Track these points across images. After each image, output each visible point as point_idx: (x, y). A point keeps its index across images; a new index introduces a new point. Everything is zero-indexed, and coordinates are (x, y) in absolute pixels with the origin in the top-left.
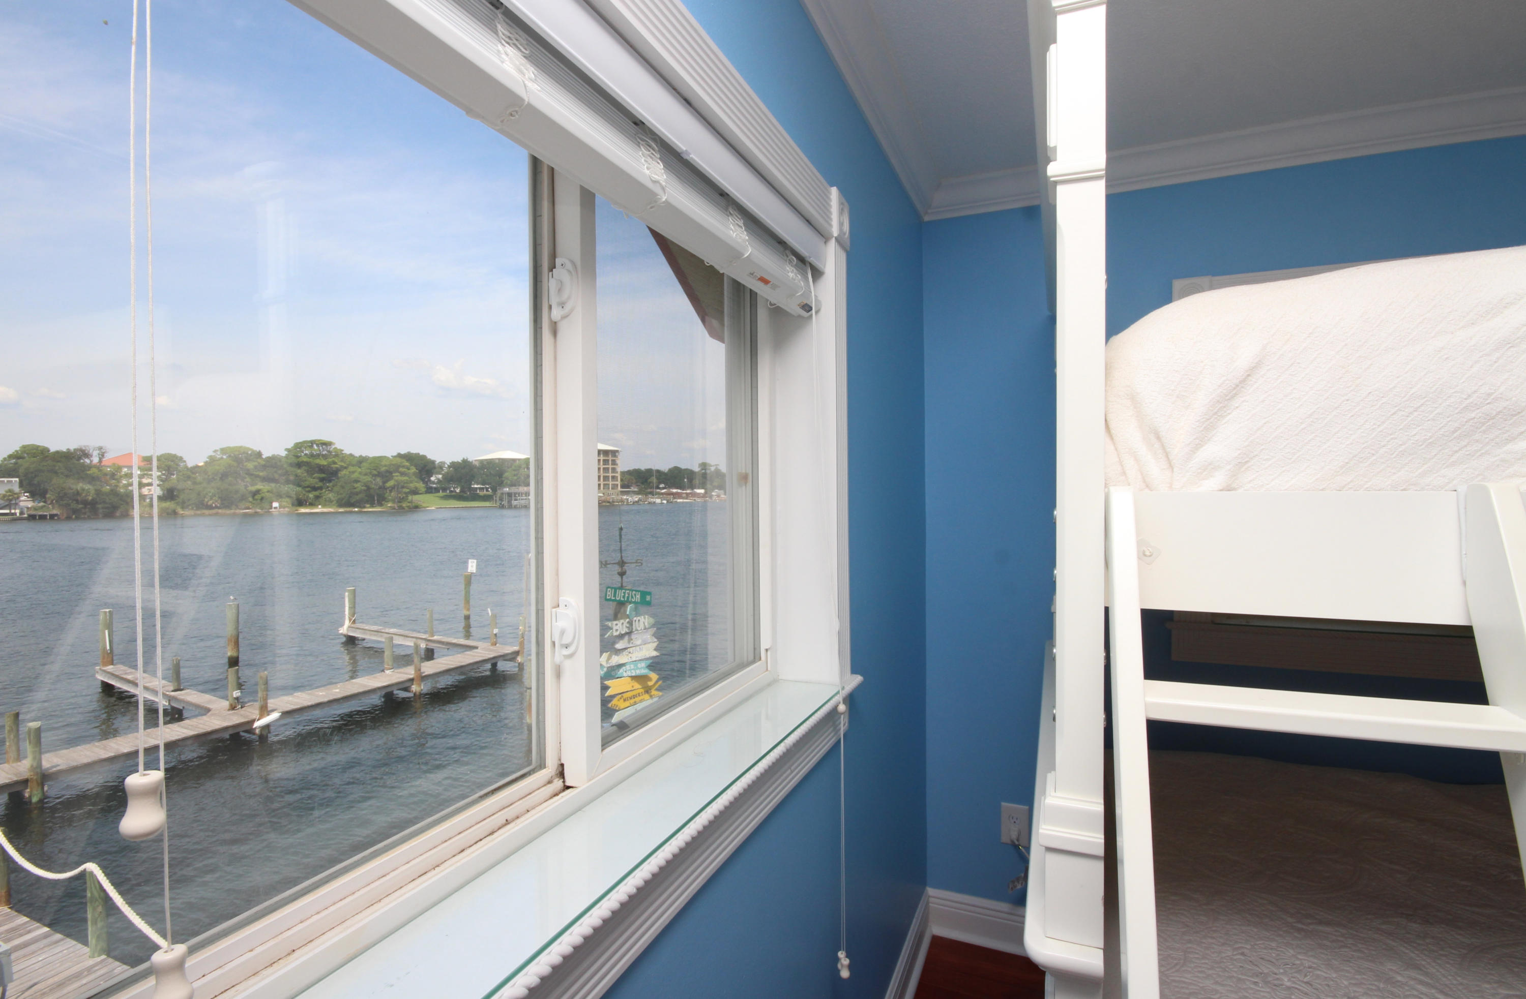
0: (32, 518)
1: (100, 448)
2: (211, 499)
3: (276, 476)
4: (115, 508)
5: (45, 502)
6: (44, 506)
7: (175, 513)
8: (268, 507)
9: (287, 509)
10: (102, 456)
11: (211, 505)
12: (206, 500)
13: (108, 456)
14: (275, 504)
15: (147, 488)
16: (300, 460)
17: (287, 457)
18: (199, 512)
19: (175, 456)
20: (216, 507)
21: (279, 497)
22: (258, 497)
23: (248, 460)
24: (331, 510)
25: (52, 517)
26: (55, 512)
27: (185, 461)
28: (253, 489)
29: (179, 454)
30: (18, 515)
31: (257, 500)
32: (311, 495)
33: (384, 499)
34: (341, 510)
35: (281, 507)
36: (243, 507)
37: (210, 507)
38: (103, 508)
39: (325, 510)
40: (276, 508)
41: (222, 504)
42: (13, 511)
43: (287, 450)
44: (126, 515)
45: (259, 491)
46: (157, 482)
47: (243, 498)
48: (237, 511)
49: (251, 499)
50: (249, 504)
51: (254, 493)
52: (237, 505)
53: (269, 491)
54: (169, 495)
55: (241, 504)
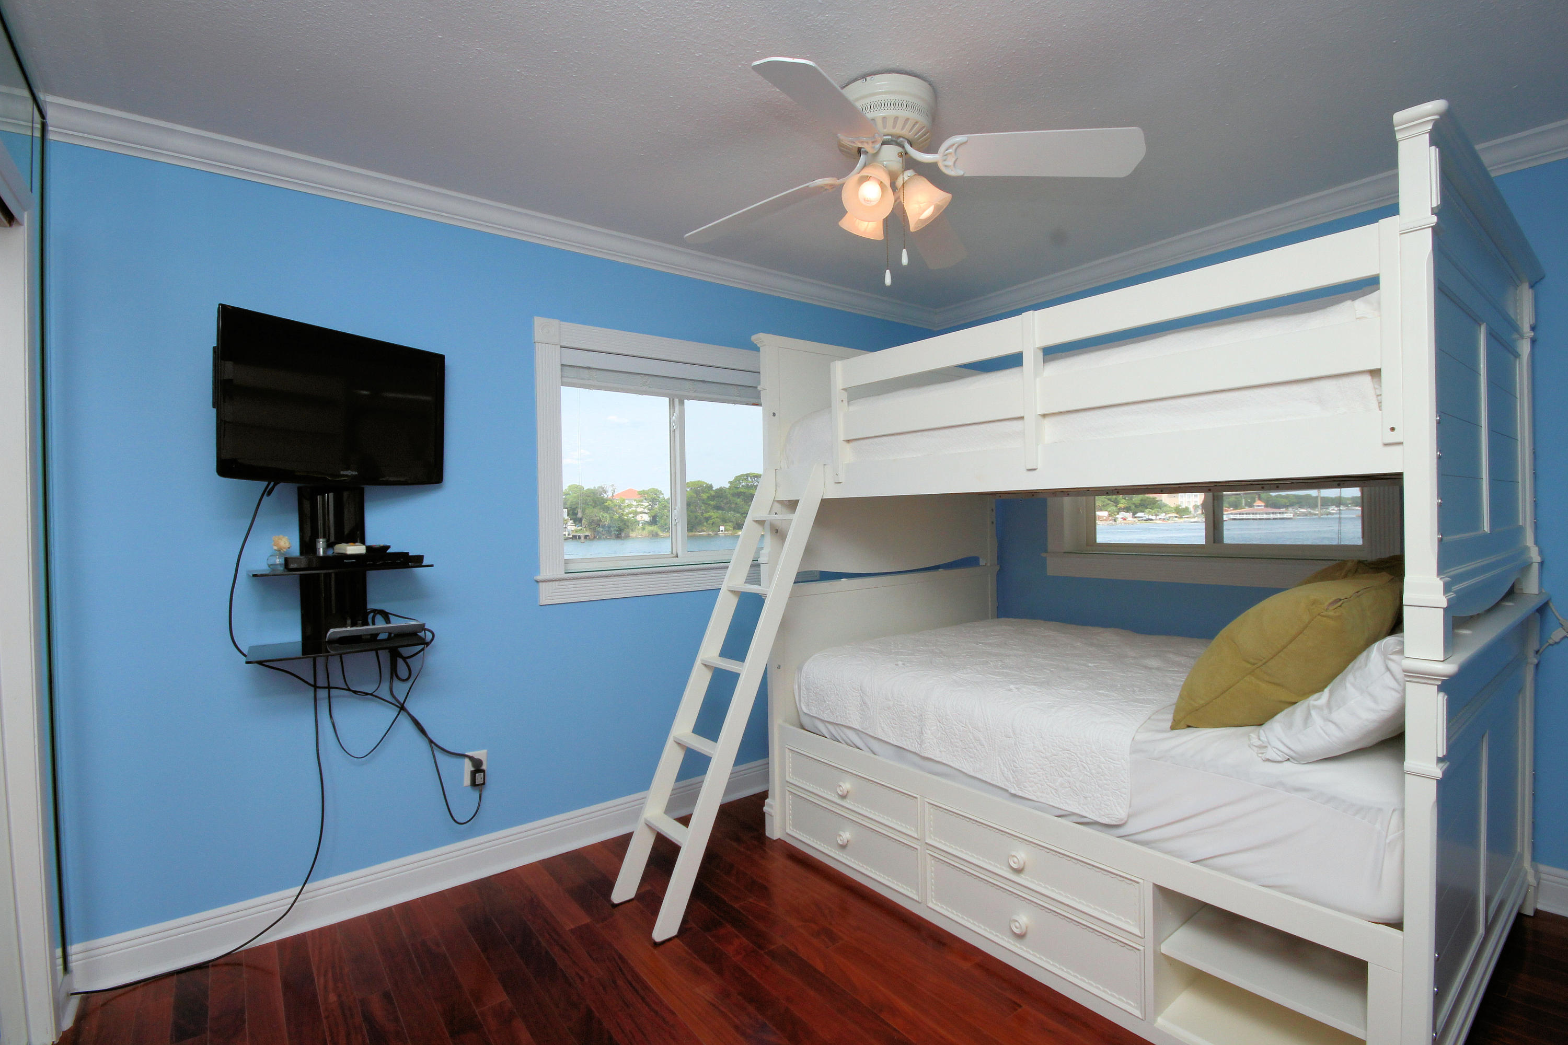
0: (574, 537)
3: (723, 505)
4: (620, 530)
5: (581, 526)
6: (581, 529)
7: (656, 535)
9: (730, 532)
13: (617, 492)
14: (722, 528)
15: (640, 515)
16: (739, 490)
17: (729, 488)
19: (657, 490)
21: (724, 521)
22: (710, 522)
23: (703, 492)
25: (586, 537)
26: (587, 534)
27: (663, 494)
28: (706, 515)
29: (659, 489)
30: (567, 535)
31: (709, 524)
36: (700, 529)
38: (614, 530)
40: (722, 531)
43: (730, 483)
44: (627, 537)
45: (710, 517)
46: (646, 511)
47: (700, 523)
48: (697, 533)
49: (705, 524)
50: (704, 528)
51: (707, 519)
52: (696, 529)
53: (717, 517)
54: (654, 521)
55: (699, 528)
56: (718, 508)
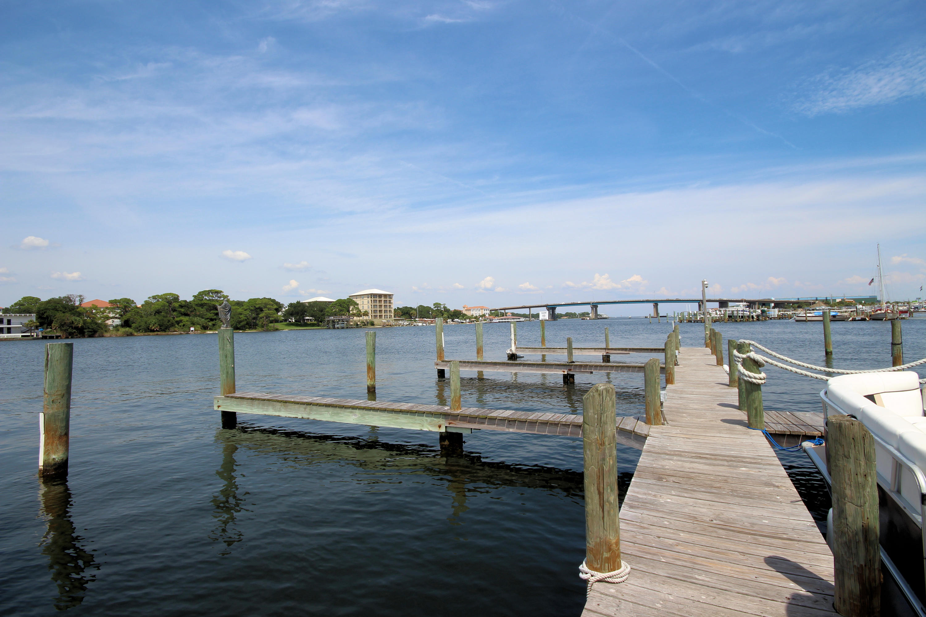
0: (43, 337)
1: (80, 296)
2: (154, 326)
4: (95, 331)
5: (51, 328)
6: (51, 331)
7: (130, 335)
8: (188, 330)
9: (199, 332)
10: (81, 301)
11: (154, 330)
12: (151, 326)
13: (85, 301)
14: (192, 329)
15: (111, 320)
17: (194, 301)
18: (146, 334)
19: (129, 300)
20: (157, 331)
21: (193, 324)
22: (181, 324)
23: (175, 301)
25: (57, 337)
26: (58, 334)
27: (135, 303)
28: (177, 319)
29: (132, 299)
30: (35, 336)
31: (180, 326)
32: (210, 324)
33: (257, 325)
35: (195, 330)
38: (87, 332)
40: (192, 331)
41: (160, 329)
42: (33, 334)
43: (195, 296)
44: (102, 336)
45: (181, 321)
46: (117, 316)
47: (173, 325)
48: (170, 333)
49: (177, 325)
50: (176, 329)
51: (178, 322)
52: (169, 329)
53: (187, 321)
54: (126, 324)
55: (172, 329)
56: (186, 315)
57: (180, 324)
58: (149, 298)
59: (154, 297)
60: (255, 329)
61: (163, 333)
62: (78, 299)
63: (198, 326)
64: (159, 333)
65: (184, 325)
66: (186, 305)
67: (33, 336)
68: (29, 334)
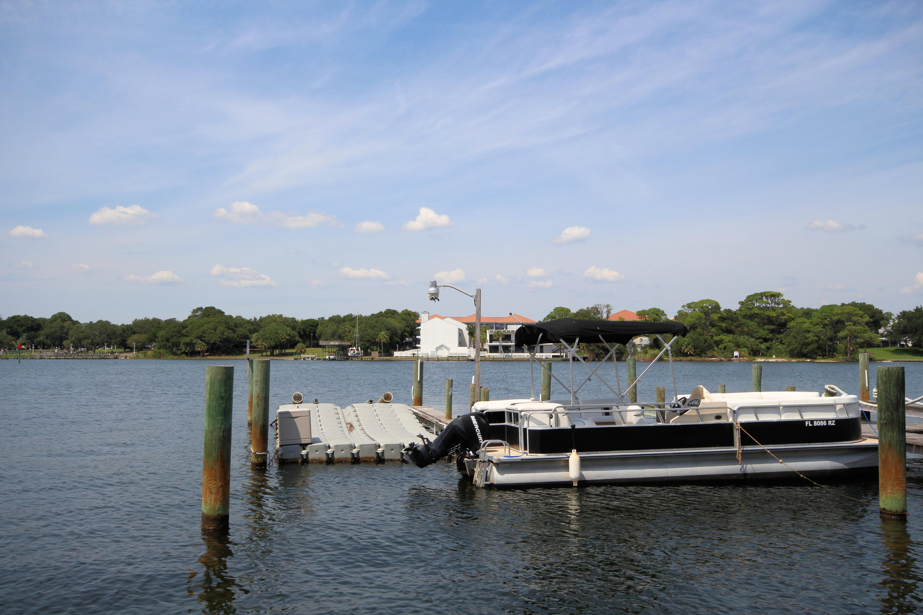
1: (608, 306)
2: (687, 347)
8: (730, 356)
10: (608, 312)
11: (687, 353)
12: (683, 348)
18: (678, 359)
20: (691, 355)
24: (785, 360)
32: (763, 346)
33: (835, 350)
34: (794, 360)
35: (740, 356)
37: (686, 355)
39: (779, 360)
41: (695, 352)
42: (562, 354)
57: (720, 346)
58: (683, 306)
59: (689, 306)
60: (833, 357)
61: (699, 359)
62: (605, 310)
63: (745, 349)
64: (693, 358)
65: (725, 348)
66: (729, 316)
67: (562, 356)
68: (559, 354)
